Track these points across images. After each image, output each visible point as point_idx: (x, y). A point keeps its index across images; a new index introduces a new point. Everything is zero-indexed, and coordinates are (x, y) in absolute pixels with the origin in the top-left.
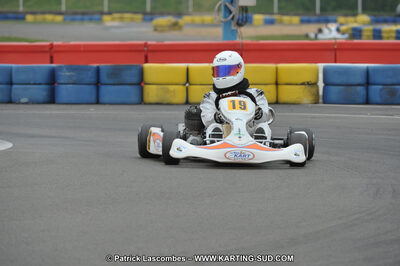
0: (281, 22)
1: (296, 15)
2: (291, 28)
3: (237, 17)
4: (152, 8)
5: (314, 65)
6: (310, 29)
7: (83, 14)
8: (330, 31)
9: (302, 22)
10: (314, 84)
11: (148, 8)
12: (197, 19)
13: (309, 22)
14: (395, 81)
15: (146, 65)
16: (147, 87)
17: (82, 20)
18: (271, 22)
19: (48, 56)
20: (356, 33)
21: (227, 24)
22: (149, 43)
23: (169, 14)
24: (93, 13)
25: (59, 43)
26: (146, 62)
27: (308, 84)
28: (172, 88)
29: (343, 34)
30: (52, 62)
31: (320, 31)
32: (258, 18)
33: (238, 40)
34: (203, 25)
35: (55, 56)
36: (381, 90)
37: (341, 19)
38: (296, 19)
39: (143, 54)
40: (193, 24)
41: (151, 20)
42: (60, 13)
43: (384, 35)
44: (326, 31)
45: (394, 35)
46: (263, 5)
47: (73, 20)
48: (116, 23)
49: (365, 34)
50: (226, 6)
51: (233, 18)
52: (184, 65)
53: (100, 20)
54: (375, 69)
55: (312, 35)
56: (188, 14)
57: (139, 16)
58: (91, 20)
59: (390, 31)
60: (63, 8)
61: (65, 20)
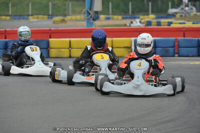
0: (113, 19)
1: (120, 15)
2: (118, 21)
3: (93, 16)
4: (52, 12)
5: (129, 38)
6: (127, 22)
7: (20, 16)
8: (137, 22)
9: (123, 18)
10: (130, 48)
11: (50, 13)
12: (74, 17)
13: (126, 18)
14: (168, 46)
15: (51, 40)
16: (51, 50)
17: (19, 19)
18: (108, 19)
19: (4, 35)
20: (149, 23)
21: (88, 20)
22: (52, 29)
23: (60, 15)
24: (24, 15)
25: (9, 29)
26: (50, 38)
27: (127, 47)
28: (63, 50)
29: (143, 24)
30: (6, 39)
31: (132, 22)
32: (102, 17)
33: (94, 27)
34: (76, 20)
35: (7, 35)
36: (161, 50)
37: (141, 17)
38: (120, 17)
39: (49, 35)
40: (72, 20)
41: (52, 18)
42: (9, 16)
43: (162, 24)
44: (134, 22)
45: (167, 24)
46: (105, 11)
47: (15, 19)
48: (35, 20)
49: (153, 24)
50: (88, 11)
51: (91, 17)
52: (68, 39)
53: (28, 18)
54: (158, 40)
55: (128, 25)
56: (69, 15)
57: (46, 17)
58: (23, 18)
59: (165, 22)
60: (10, 13)
61: (11, 19)
